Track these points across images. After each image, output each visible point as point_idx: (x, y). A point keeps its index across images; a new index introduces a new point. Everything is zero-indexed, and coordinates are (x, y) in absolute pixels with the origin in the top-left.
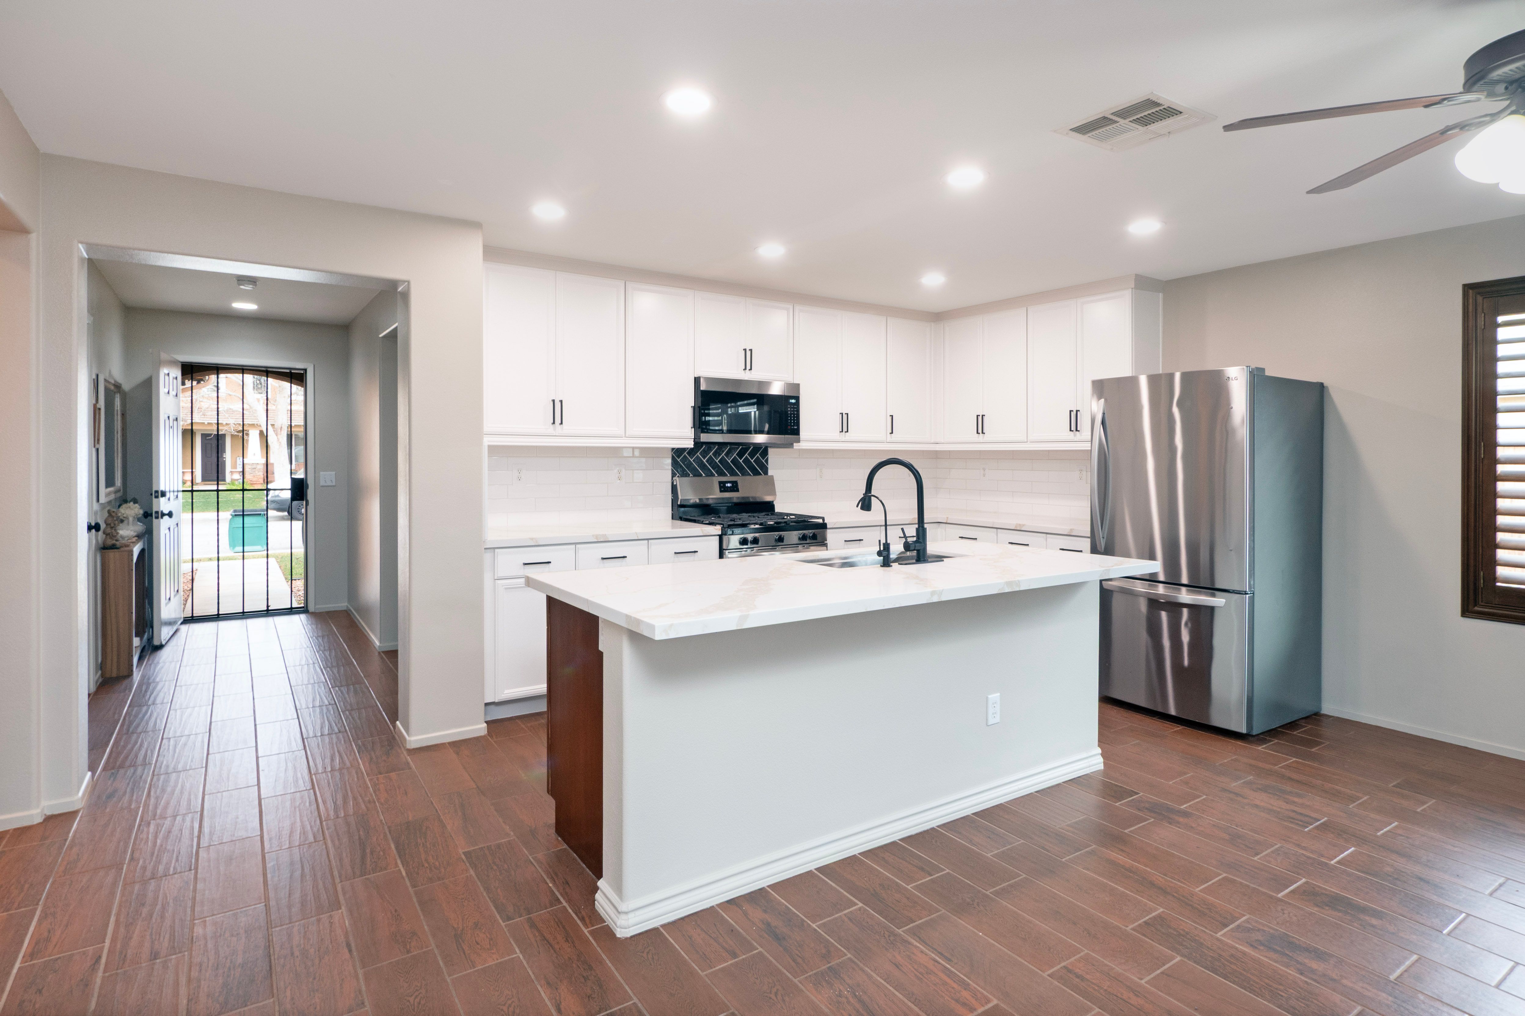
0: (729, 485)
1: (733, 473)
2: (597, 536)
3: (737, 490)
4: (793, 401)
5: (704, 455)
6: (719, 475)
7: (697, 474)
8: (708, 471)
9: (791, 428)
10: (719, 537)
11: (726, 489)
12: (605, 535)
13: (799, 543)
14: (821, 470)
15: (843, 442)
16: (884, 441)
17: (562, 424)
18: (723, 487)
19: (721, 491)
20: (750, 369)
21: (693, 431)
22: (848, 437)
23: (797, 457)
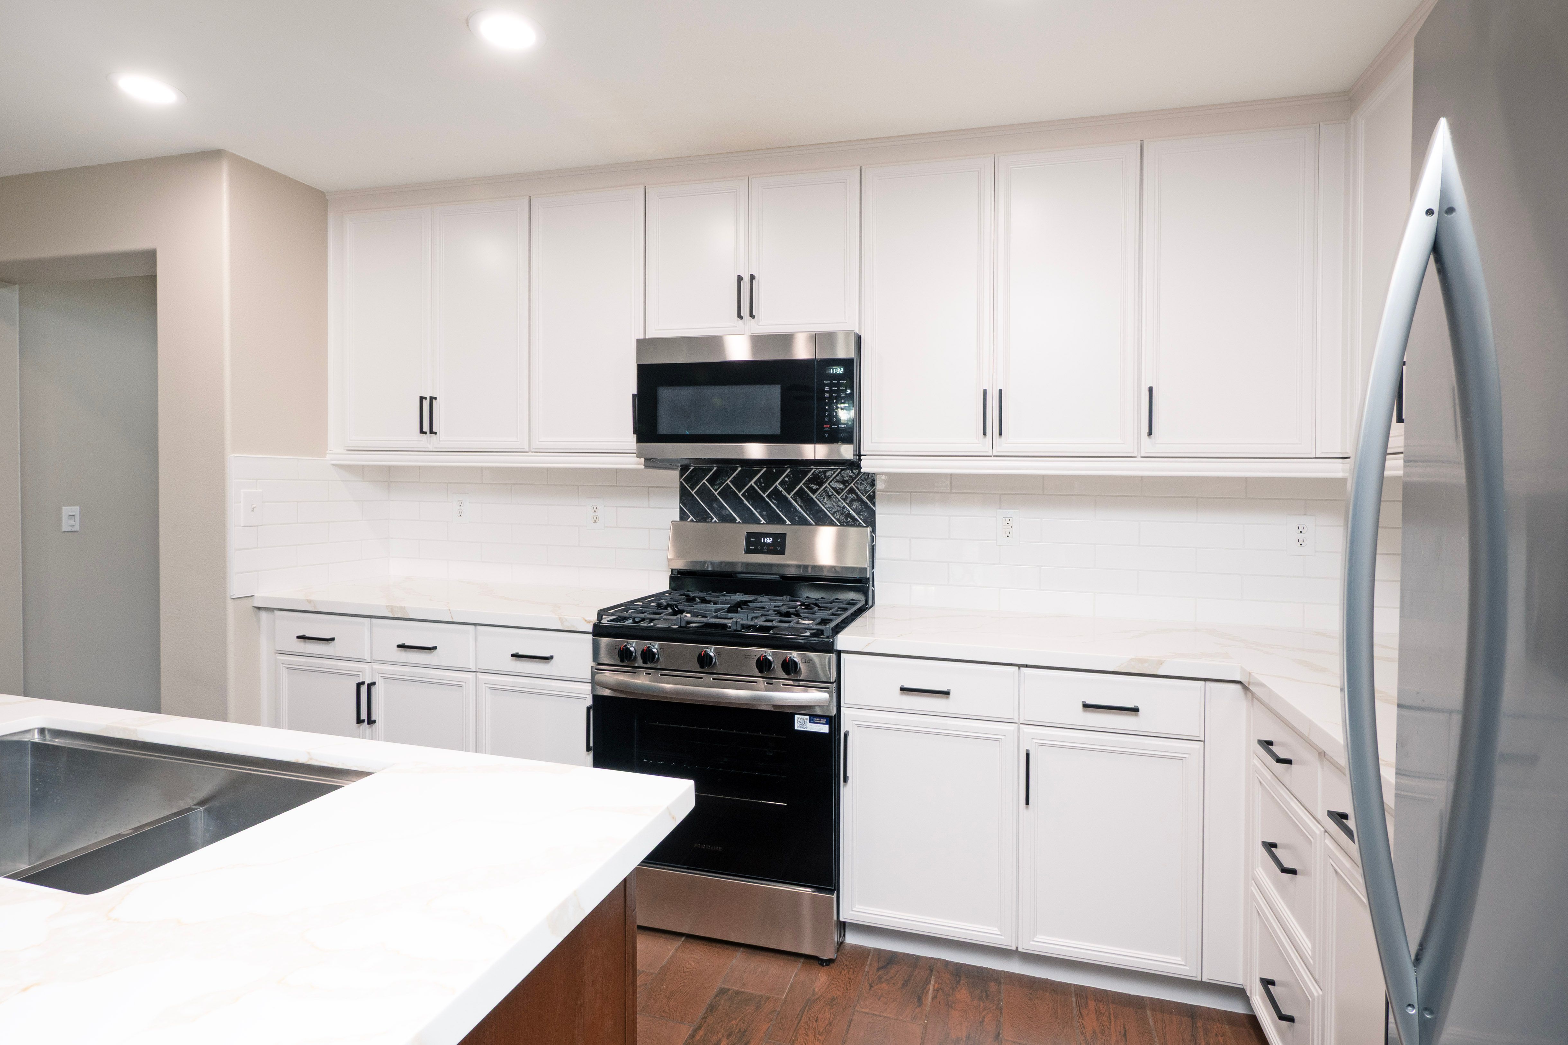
0: (769, 540)
1: (773, 519)
2: (392, 608)
3: (782, 552)
4: (840, 370)
5: (739, 486)
6: (745, 521)
7: (703, 517)
8: (724, 512)
9: (830, 427)
10: (590, 637)
11: (759, 548)
12: (404, 608)
13: (758, 674)
14: (1008, 520)
15: (992, 458)
16: (1133, 452)
17: (435, 433)
18: (754, 544)
19: (748, 551)
20: (752, 315)
21: (634, 438)
22: (1004, 445)
23: (949, 491)
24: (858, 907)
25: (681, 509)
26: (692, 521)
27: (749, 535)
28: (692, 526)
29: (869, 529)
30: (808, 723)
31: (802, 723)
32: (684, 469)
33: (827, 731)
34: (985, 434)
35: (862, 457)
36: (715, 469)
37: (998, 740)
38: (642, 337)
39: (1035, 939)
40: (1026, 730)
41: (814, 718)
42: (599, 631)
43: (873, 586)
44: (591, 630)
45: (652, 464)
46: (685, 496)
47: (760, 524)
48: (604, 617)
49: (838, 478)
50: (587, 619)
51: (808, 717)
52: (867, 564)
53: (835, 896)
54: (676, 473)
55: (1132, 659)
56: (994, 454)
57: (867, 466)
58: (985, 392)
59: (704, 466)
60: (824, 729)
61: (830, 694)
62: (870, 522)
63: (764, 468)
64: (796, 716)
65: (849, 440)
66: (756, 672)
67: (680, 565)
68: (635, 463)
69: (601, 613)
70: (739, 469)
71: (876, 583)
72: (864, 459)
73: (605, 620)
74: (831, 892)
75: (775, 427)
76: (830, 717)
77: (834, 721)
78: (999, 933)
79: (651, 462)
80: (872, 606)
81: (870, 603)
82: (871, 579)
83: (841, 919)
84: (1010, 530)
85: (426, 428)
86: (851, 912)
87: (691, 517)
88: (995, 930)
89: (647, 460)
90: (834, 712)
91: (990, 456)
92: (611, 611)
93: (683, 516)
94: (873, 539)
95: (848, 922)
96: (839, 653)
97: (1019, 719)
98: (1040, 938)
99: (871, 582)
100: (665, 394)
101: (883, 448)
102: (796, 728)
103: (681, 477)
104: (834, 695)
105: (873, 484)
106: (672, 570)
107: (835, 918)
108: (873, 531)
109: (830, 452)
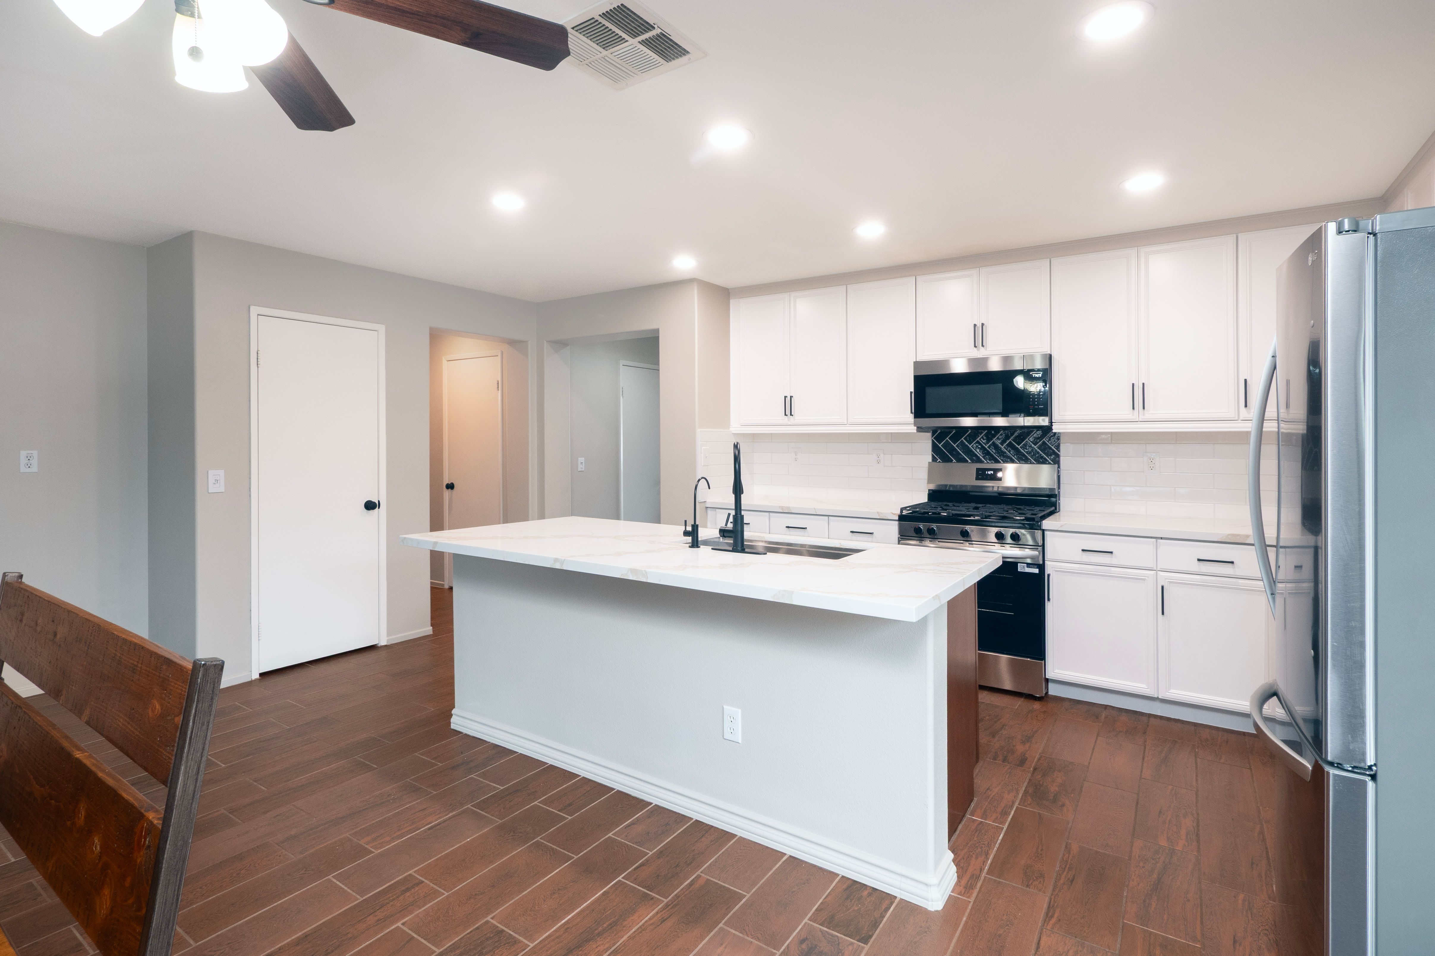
0: (989, 473)
2: (782, 507)
3: (1001, 479)
5: (970, 441)
6: (973, 461)
7: (946, 459)
8: (960, 456)
9: (1034, 407)
10: (897, 522)
11: (985, 477)
12: (789, 507)
13: (996, 541)
14: (1151, 459)
15: (1139, 423)
16: (1235, 418)
17: (793, 415)
18: (981, 474)
19: (977, 479)
20: (983, 346)
21: (912, 416)
22: (1148, 415)
23: (1110, 442)
24: (1057, 671)
25: (933, 455)
26: (939, 462)
27: (978, 470)
28: (940, 465)
29: (1056, 466)
30: (1026, 568)
31: (1022, 568)
32: (934, 432)
33: (1038, 572)
34: (1133, 408)
35: (1053, 424)
36: (954, 431)
37: (1144, 580)
38: (915, 361)
39: (1170, 692)
40: (1161, 574)
41: (1029, 565)
42: (902, 518)
43: (1059, 500)
44: (897, 519)
45: (920, 430)
46: (935, 448)
47: (984, 463)
48: (904, 511)
49: (1034, 435)
50: (893, 513)
51: (1026, 565)
52: (1056, 487)
53: (1043, 662)
54: (929, 435)
55: (1229, 535)
56: (1140, 420)
57: (1056, 429)
58: (1133, 385)
59: (947, 430)
60: (1036, 571)
61: (1039, 552)
62: (1056, 461)
63: (986, 430)
64: (1019, 564)
65: (1046, 415)
66: (995, 540)
67: (932, 487)
68: (913, 429)
69: (902, 510)
70: (970, 431)
71: (1061, 498)
72: (1055, 425)
73: (905, 512)
74: (1042, 660)
75: (1000, 408)
76: (1040, 565)
77: (1042, 567)
78: (1146, 687)
79: (920, 429)
80: (1059, 511)
81: (1058, 510)
82: (1058, 496)
83: (1047, 677)
84: (1154, 465)
85: (788, 412)
86: (1053, 673)
87: (939, 460)
88: (1144, 686)
89: (918, 428)
90: (1041, 562)
91: (1138, 422)
92: (908, 508)
93: (934, 459)
94: (1059, 472)
95: (1051, 679)
96: (1043, 531)
97: (1157, 568)
98: (1172, 691)
99: (1058, 498)
100: (930, 391)
101: (1067, 418)
102: (1019, 570)
103: (932, 437)
104: (1041, 553)
105: (1058, 439)
106: (929, 490)
107: (1044, 677)
108: (1059, 467)
109: (1034, 421)
